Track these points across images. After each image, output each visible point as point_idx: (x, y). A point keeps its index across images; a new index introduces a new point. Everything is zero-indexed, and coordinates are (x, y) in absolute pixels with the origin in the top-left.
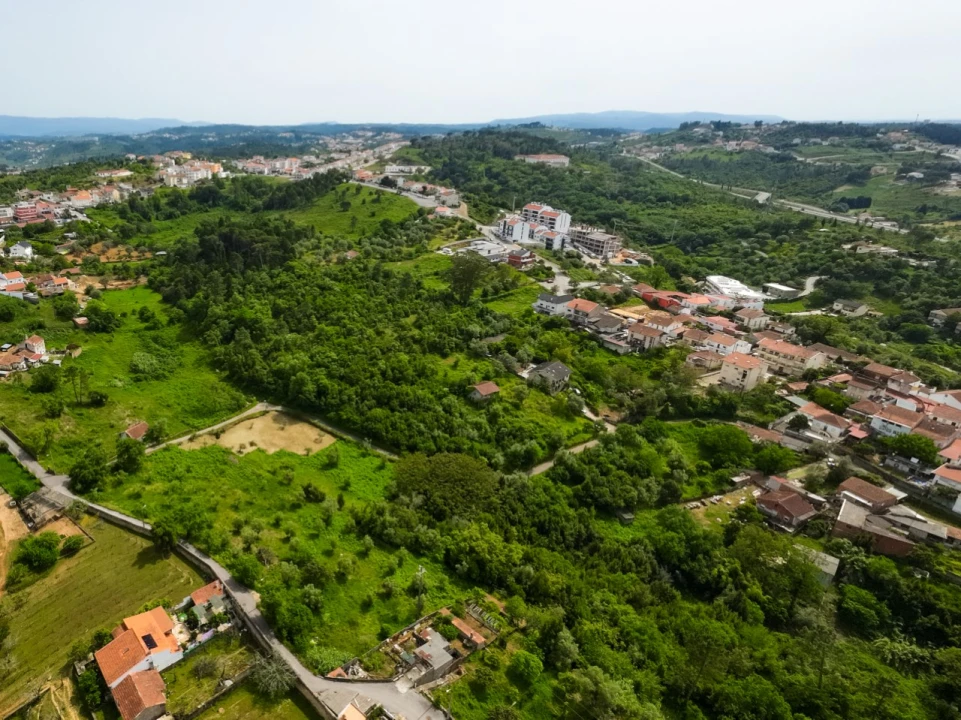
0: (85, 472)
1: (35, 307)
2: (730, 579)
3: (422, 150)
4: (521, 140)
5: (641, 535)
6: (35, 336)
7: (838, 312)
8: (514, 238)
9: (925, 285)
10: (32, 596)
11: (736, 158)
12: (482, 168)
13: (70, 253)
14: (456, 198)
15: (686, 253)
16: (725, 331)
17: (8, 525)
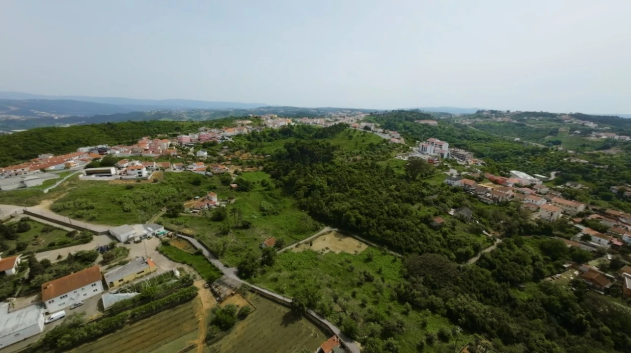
0: (247, 266)
1: (211, 179)
2: (588, 322)
3: (375, 117)
4: (416, 114)
5: (531, 296)
6: (212, 193)
7: (569, 187)
8: (427, 152)
10: (222, 347)
11: (502, 124)
12: (401, 125)
13: (225, 155)
14: (398, 135)
15: (495, 161)
16: (531, 194)
17: (205, 299)
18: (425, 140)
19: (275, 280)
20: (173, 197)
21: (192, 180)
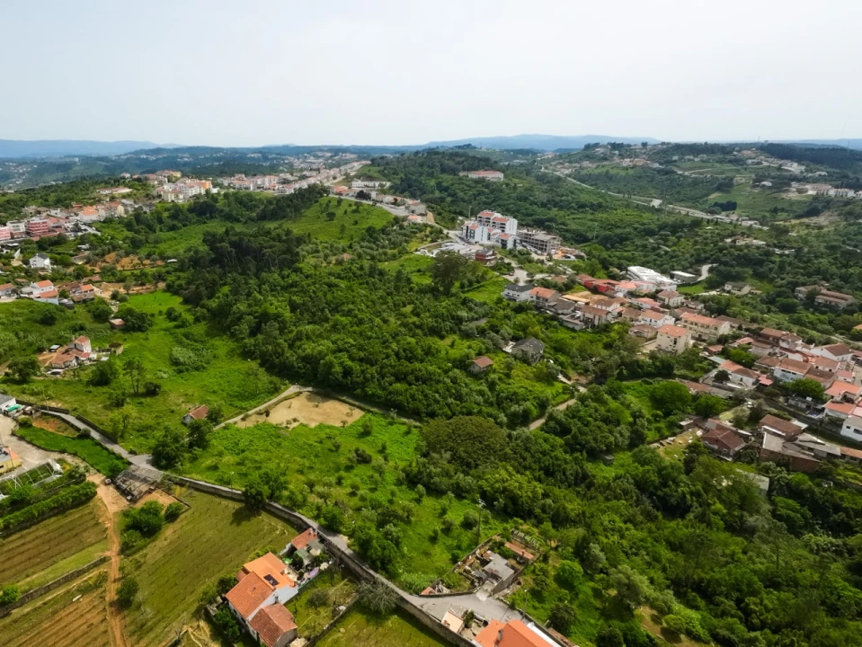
0: (167, 449)
1: (72, 311)
2: (694, 499)
3: (382, 168)
4: (462, 159)
5: (621, 472)
6: (80, 337)
7: (729, 292)
8: (476, 239)
9: (788, 268)
10: (148, 556)
11: (631, 172)
12: (433, 182)
13: (87, 263)
14: (422, 208)
15: (607, 249)
16: (653, 309)
17: (108, 500)
18: (474, 213)
19: (215, 468)
20: (11, 348)
21: (39, 317)
